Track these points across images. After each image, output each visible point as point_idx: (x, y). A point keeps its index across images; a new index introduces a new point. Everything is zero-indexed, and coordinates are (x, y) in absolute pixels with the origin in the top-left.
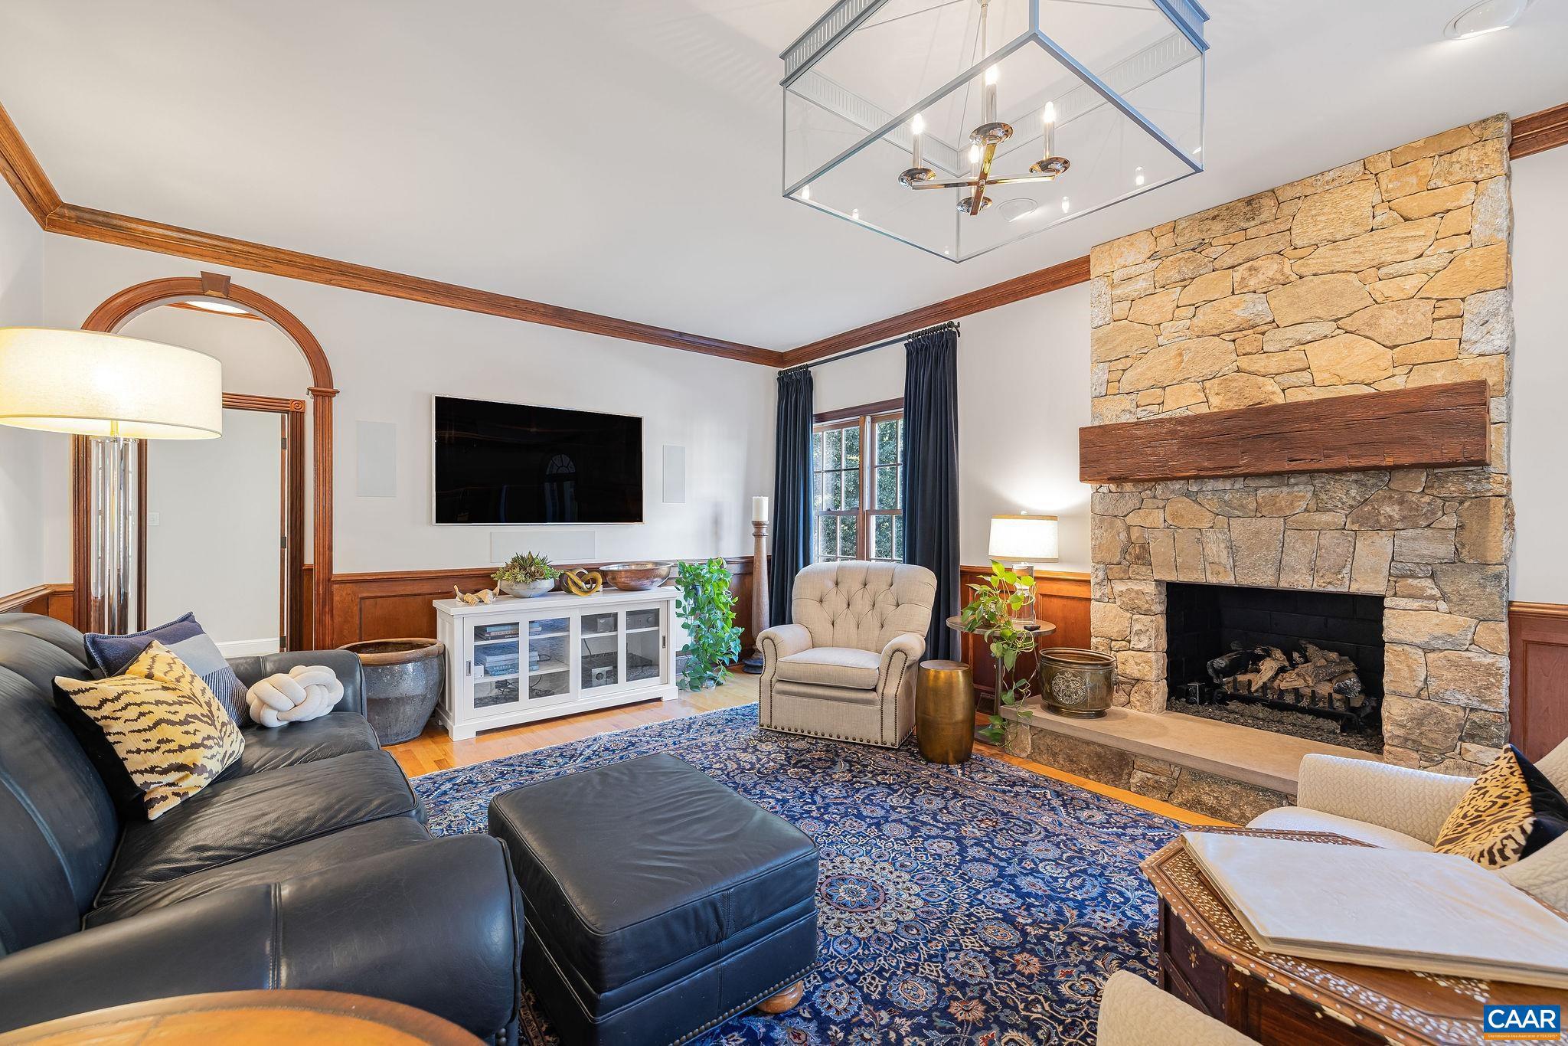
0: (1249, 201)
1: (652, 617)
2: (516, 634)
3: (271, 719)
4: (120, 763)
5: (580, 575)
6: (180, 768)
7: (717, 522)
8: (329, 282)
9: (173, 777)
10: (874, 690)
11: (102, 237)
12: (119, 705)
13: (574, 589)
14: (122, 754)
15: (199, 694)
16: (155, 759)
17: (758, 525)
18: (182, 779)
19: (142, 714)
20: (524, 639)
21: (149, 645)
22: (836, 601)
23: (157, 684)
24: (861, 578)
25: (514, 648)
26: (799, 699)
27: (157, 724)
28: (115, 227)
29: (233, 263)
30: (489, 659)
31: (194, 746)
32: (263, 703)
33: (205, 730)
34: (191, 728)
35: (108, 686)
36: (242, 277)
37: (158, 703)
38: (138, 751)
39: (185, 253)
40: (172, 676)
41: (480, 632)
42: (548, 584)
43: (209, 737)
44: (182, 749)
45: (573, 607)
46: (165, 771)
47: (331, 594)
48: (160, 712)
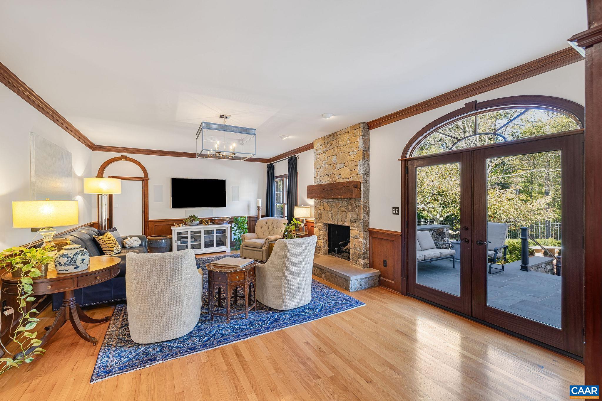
0: (333, 134)
1: (224, 231)
2: (188, 234)
3: (127, 246)
4: (102, 249)
5: (205, 221)
6: (110, 250)
7: (249, 206)
8: (147, 154)
9: (109, 252)
10: (262, 248)
11: (102, 151)
12: (102, 240)
13: (204, 224)
14: (102, 248)
15: (114, 240)
16: (106, 249)
17: (258, 207)
18: (110, 252)
19: (105, 242)
20: (189, 236)
21: (107, 232)
22: (265, 227)
23: (107, 238)
24: (272, 222)
25: (187, 237)
26: (247, 250)
27: (107, 243)
28: (105, 148)
29: (128, 152)
30: (182, 240)
31: (112, 247)
32: (126, 243)
33: (114, 245)
34: (112, 245)
35: (100, 237)
36: (129, 155)
37: (107, 240)
38: (104, 247)
39: (118, 152)
40: (110, 237)
41: (179, 233)
42: (197, 222)
43: (115, 247)
44: (110, 248)
45: (202, 228)
46: (108, 251)
47: (148, 224)
48: (107, 242)
